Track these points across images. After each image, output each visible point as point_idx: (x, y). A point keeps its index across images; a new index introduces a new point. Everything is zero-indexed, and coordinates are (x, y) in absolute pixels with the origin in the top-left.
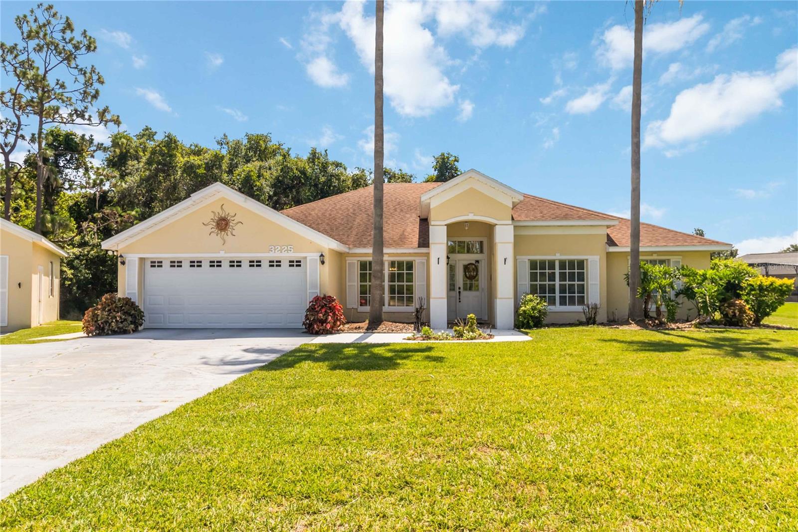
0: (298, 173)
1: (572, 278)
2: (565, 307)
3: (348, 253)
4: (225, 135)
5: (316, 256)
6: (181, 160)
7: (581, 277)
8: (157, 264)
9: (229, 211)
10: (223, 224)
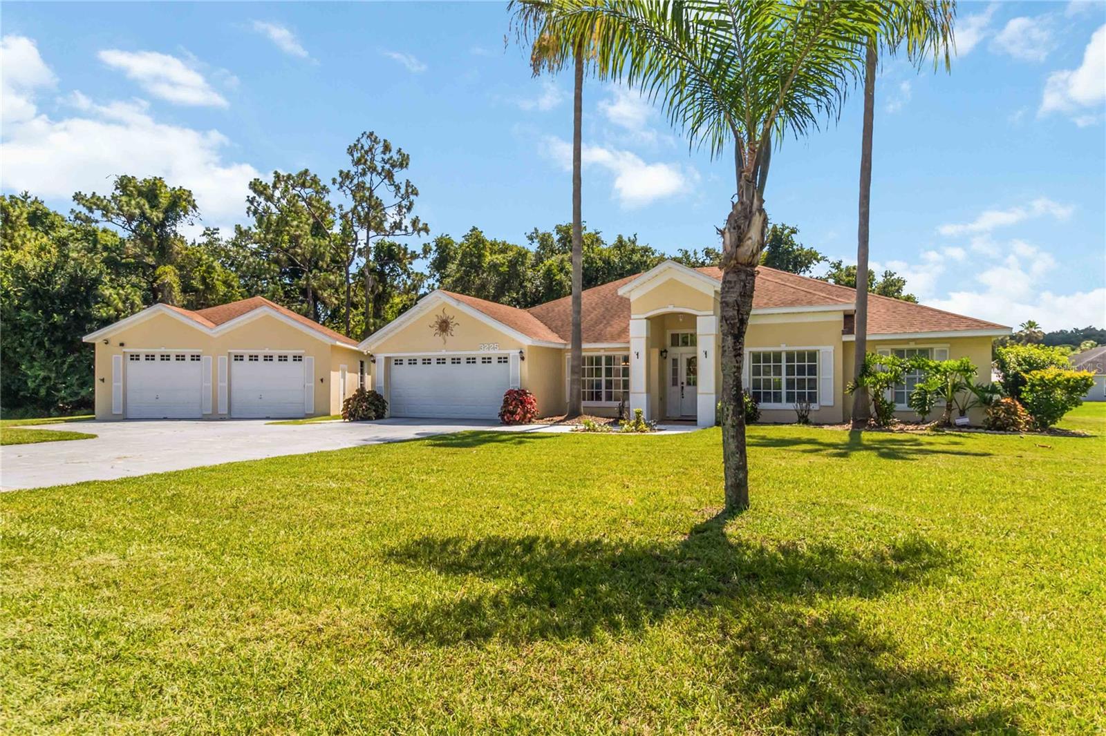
0: (600, 264)
1: (801, 370)
2: (769, 404)
3: (564, 349)
4: (536, 229)
5: (516, 352)
6: (489, 258)
7: (813, 370)
8: (399, 362)
9: (449, 313)
10: (444, 326)
